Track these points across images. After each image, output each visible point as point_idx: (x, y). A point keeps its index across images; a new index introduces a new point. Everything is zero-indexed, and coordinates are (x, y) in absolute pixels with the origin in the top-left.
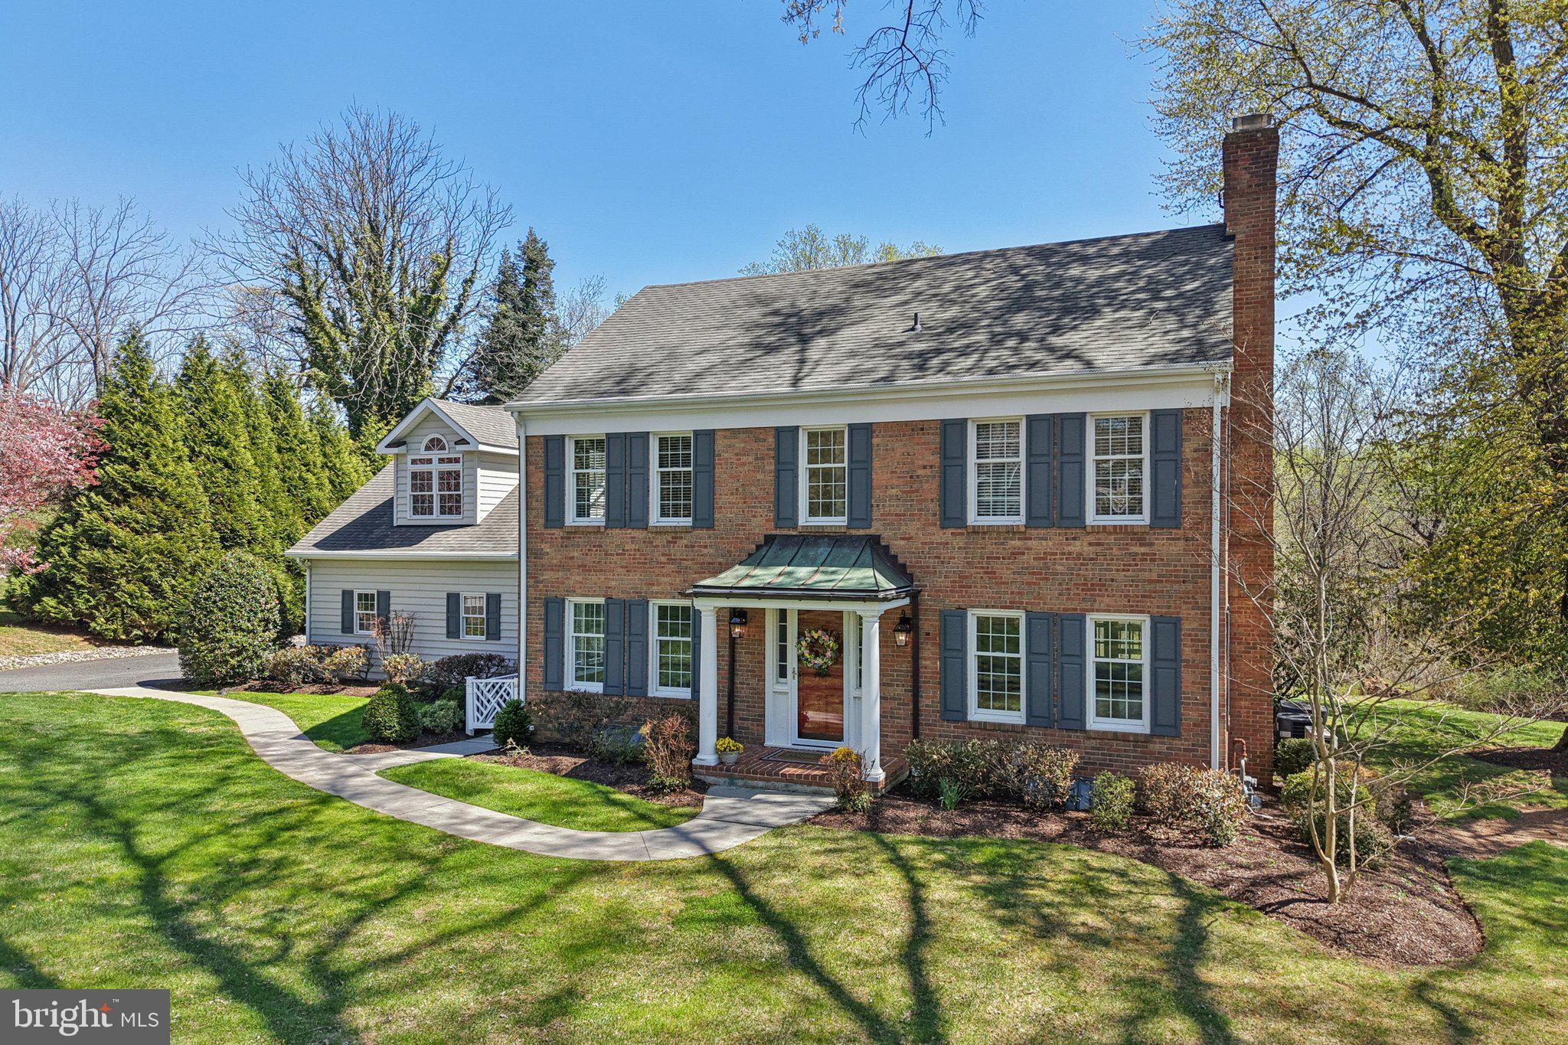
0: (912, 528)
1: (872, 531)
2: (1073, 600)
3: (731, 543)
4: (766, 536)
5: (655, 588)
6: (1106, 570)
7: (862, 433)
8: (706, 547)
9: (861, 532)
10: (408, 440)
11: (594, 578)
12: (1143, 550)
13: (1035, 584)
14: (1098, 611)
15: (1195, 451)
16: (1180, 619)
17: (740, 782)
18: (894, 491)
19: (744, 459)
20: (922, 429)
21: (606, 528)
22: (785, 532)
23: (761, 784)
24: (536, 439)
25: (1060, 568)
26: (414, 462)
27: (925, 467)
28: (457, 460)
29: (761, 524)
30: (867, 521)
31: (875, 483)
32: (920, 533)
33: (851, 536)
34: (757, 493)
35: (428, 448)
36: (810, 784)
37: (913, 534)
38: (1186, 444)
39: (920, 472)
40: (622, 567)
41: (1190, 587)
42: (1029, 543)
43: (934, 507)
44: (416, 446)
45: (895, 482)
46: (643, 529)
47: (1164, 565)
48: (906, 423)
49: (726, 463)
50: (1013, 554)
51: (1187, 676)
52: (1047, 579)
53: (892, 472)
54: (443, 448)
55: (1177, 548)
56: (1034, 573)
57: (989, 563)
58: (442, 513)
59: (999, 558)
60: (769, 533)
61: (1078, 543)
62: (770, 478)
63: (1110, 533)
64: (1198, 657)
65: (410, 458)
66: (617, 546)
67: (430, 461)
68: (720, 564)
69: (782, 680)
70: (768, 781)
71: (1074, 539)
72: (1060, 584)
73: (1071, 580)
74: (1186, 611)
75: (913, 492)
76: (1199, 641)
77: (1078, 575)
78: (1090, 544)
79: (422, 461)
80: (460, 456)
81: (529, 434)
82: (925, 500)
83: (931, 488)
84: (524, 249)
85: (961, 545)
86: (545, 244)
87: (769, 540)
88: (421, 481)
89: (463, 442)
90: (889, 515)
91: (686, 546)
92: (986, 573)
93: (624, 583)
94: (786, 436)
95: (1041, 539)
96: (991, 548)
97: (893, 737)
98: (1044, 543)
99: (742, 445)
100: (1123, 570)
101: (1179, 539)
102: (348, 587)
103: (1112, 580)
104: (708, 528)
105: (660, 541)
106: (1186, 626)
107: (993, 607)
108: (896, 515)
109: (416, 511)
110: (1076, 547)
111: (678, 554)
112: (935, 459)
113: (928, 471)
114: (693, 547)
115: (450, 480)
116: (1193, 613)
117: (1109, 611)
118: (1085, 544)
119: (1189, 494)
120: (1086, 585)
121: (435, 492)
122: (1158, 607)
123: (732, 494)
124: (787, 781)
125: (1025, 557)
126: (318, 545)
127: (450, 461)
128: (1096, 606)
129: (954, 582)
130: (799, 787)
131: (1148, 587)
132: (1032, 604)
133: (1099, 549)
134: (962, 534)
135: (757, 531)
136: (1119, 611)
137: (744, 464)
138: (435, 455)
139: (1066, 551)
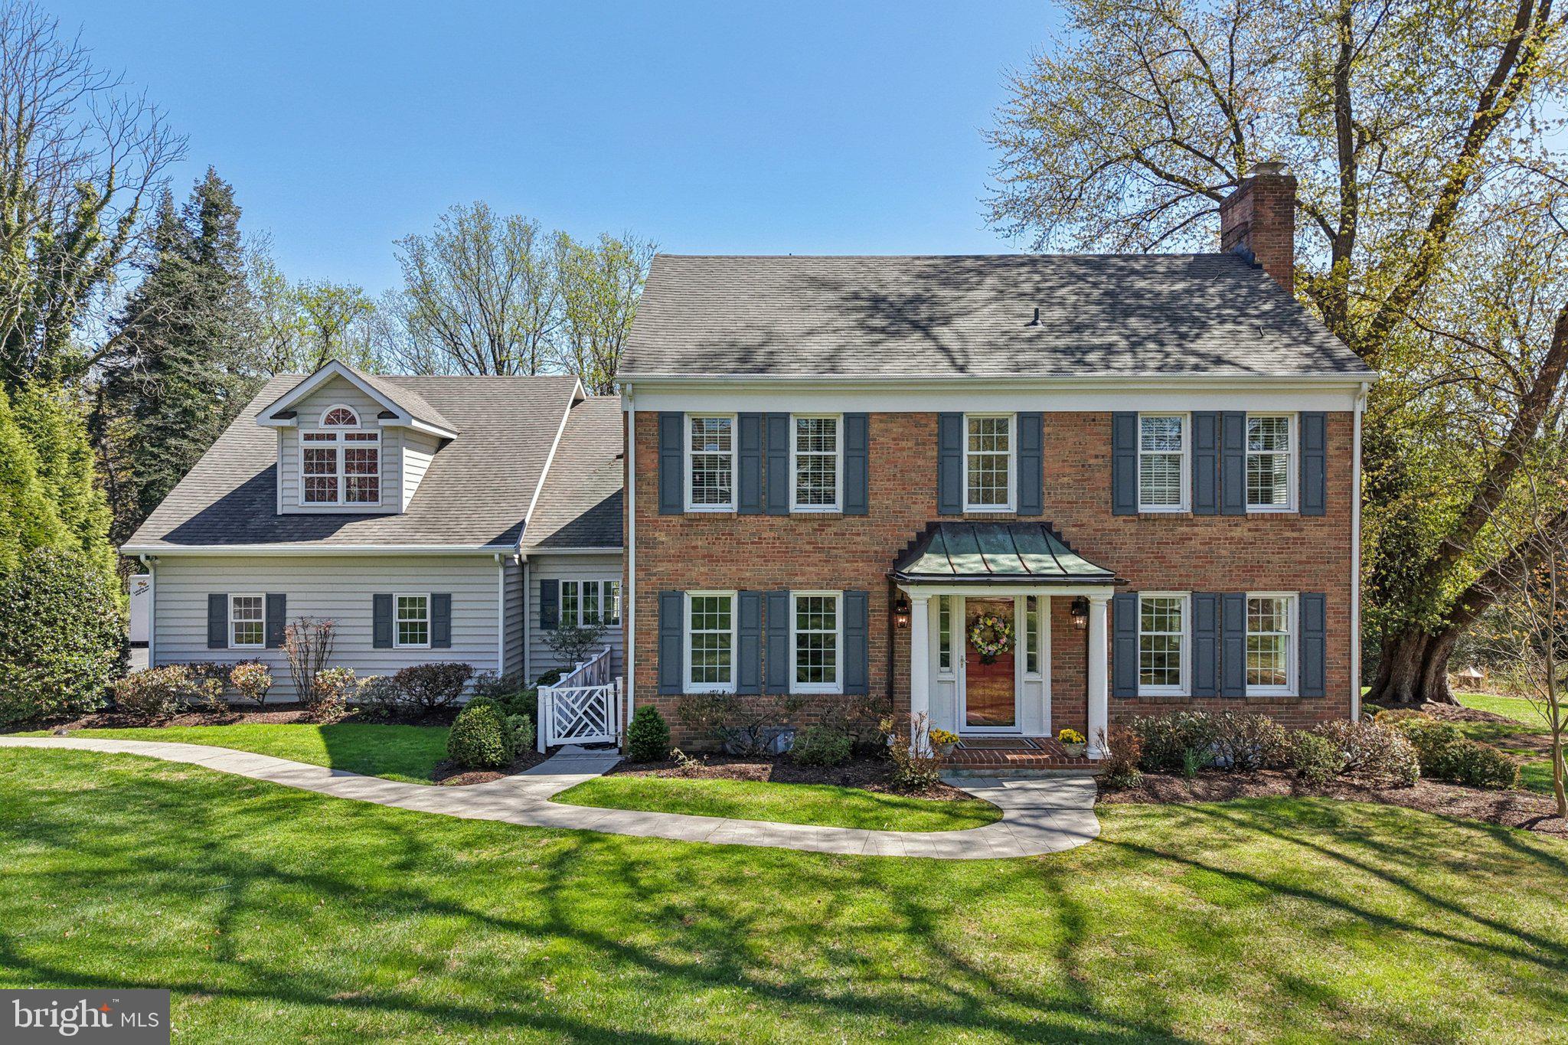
0: (1085, 515)
1: (1043, 518)
2: (1235, 580)
3: (888, 530)
4: (928, 524)
5: (799, 579)
6: (1264, 553)
7: (1031, 422)
8: (859, 535)
9: (1032, 519)
10: (299, 410)
11: (724, 569)
12: (1295, 535)
13: (1201, 567)
14: (1256, 590)
15: (1338, 448)
16: (1324, 595)
17: (965, 773)
18: (1066, 479)
19: (903, 444)
20: (1094, 420)
21: (738, 515)
22: (949, 519)
23: (988, 772)
24: (647, 416)
25: (1224, 552)
26: (308, 437)
27: (1097, 457)
28: (373, 437)
29: (922, 511)
30: (1039, 507)
31: (1046, 471)
32: (1092, 520)
33: (1021, 523)
34: (918, 479)
35: (329, 421)
36: (1042, 768)
37: (1085, 521)
38: (1330, 443)
39: (1092, 461)
40: (758, 557)
41: (1333, 567)
42: (1196, 529)
43: (1106, 495)
44: (314, 418)
45: (1067, 471)
46: (783, 516)
47: (1312, 548)
48: (1078, 414)
49: (882, 448)
50: (1181, 539)
51: (1331, 644)
52: (1212, 562)
53: (1064, 461)
54: (352, 421)
55: (1322, 533)
56: (1200, 557)
57: (1159, 548)
58: (348, 499)
59: (1168, 543)
60: (931, 520)
61: (1239, 529)
62: (932, 464)
63: (1266, 520)
64: (1341, 627)
65: (302, 432)
66: (753, 534)
67: (332, 437)
68: (876, 552)
69: (947, 669)
70: (996, 768)
71: (1236, 525)
72: (1224, 567)
73: (1233, 562)
74: (1330, 588)
75: (1085, 480)
76: (1340, 613)
77: (1239, 558)
78: (1250, 530)
79: (320, 437)
80: (379, 432)
81: (639, 409)
82: (1098, 489)
83: (1103, 477)
84: (202, 191)
85: (1133, 531)
86: (229, 188)
87: (933, 528)
88: (319, 461)
89: (387, 414)
90: (1061, 502)
91: (835, 534)
92: (1155, 558)
93: (760, 574)
94: (950, 421)
95: (1207, 525)
96: (1161, 533)
97: (1064, 718)
98: (1209, 529)
99: (901, 430)
100: (1278, 553)
101: (1323, 525)
102: (218, 590)
103: (1268, 562)
104: (862, 516)
105: (802, 528)
106: (1330, 600)
107: (1163, 589)
108: (1068, 503)
109: (309, 497)
110: (1237, 532)
111: (826, 542)
112: (1105, 449)
113: (1100, 461)
114: (844, 534)
115: (364, 461)
116: (1335, 589)
117: (1266, 590)
118: (1245, 530)
119: (1333, 486)
120: (1246, 566)
121: (340, 473)
122: (1307, 585)
123: (889, 480)
124: (1018, 767)
125: (1193, 542)
126: (169, 538)
127: (361, 437)
128: (1255, 585)
129: (1126, 566)
130: (1030, 772)
131: (1298, 568)
132: (1199, 585)
133: (1257, 534)
134: (1134, 521)
135: (918, 518)
136: (1274, 590)
137: (903, 449)
138: (341, 430)
139: (1229, 536)
